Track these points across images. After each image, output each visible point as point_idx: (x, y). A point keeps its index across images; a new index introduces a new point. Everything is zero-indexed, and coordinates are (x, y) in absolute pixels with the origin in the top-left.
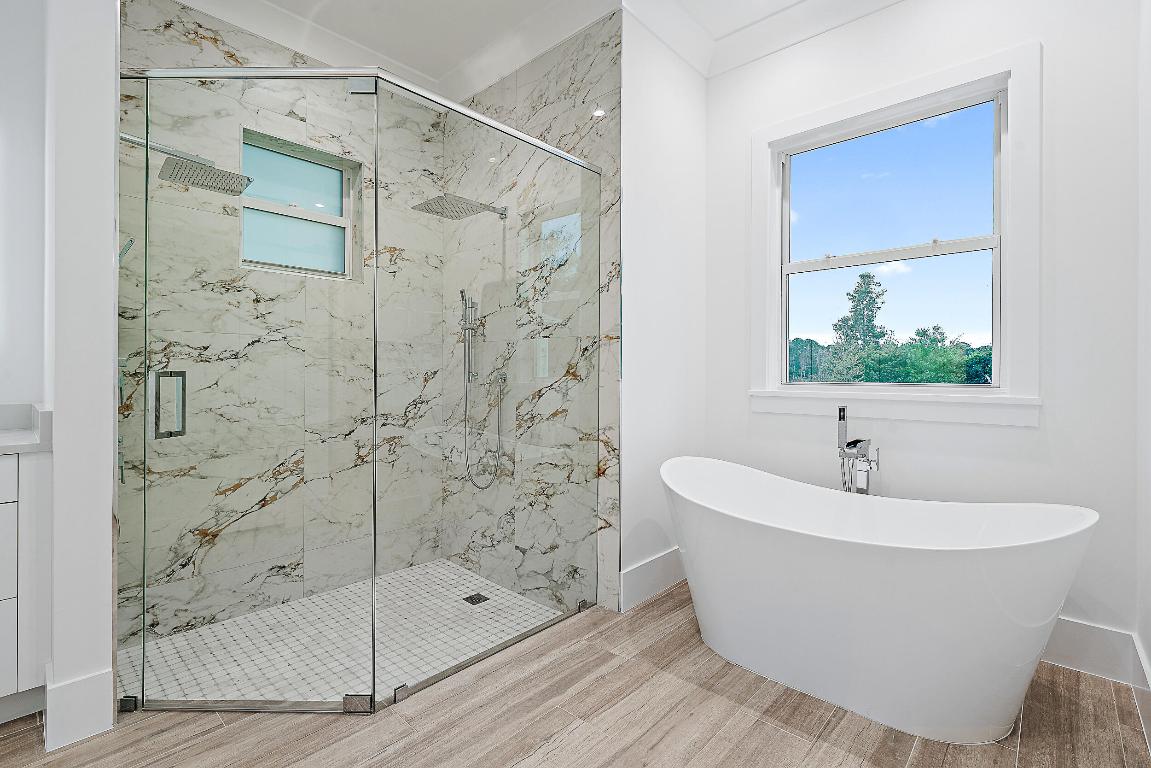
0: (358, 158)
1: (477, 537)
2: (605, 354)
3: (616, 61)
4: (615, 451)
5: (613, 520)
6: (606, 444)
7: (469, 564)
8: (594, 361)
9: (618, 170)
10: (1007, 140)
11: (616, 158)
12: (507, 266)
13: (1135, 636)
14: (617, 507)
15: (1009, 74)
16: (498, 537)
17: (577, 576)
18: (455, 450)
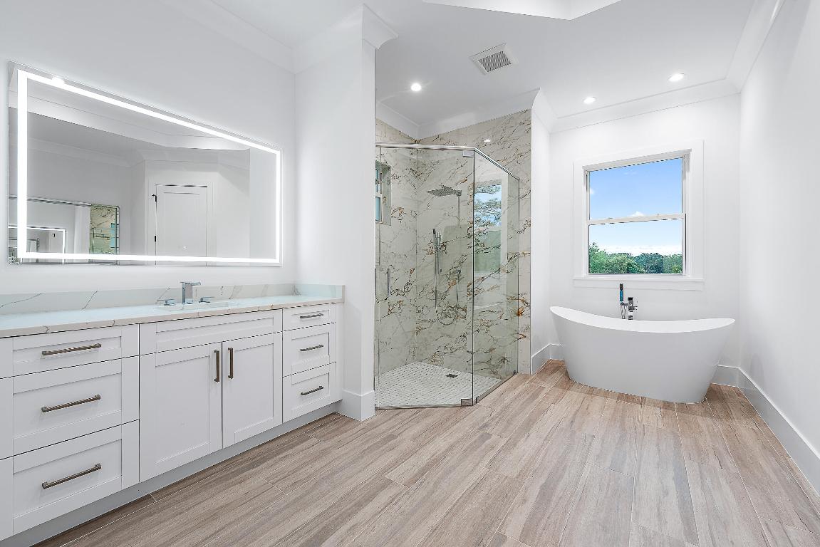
0: (389, 164)
1: (442, 350)
2: (521, 261)
3: (529, 131)
4: (528, 304)
5: (527, 334)
6: (523, 301)
7: (436, 363)
8: (515, 264)
9: (529, 180)
10: (689, 175)
11: (528, 174)
12: (461, 218)
13: (739, 368)
14: (528, 328)
15: (691, 150)
16: (455, 347)
17: (506, 361)
18: (425, 307)
